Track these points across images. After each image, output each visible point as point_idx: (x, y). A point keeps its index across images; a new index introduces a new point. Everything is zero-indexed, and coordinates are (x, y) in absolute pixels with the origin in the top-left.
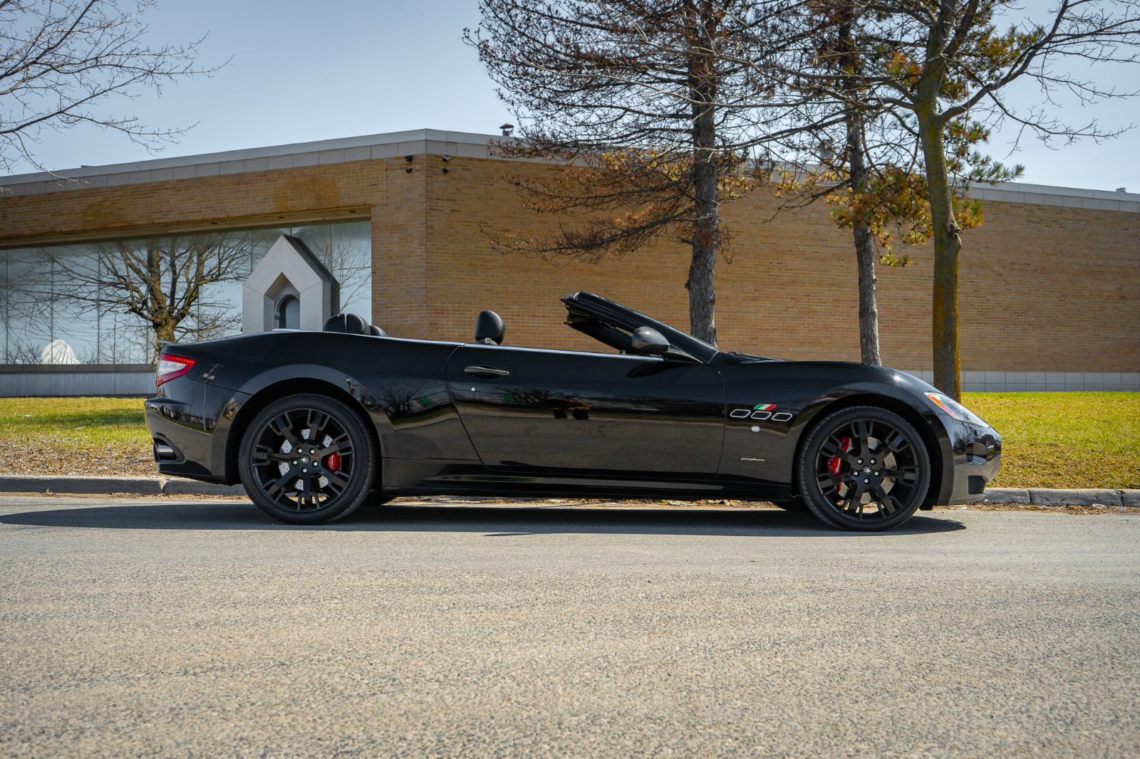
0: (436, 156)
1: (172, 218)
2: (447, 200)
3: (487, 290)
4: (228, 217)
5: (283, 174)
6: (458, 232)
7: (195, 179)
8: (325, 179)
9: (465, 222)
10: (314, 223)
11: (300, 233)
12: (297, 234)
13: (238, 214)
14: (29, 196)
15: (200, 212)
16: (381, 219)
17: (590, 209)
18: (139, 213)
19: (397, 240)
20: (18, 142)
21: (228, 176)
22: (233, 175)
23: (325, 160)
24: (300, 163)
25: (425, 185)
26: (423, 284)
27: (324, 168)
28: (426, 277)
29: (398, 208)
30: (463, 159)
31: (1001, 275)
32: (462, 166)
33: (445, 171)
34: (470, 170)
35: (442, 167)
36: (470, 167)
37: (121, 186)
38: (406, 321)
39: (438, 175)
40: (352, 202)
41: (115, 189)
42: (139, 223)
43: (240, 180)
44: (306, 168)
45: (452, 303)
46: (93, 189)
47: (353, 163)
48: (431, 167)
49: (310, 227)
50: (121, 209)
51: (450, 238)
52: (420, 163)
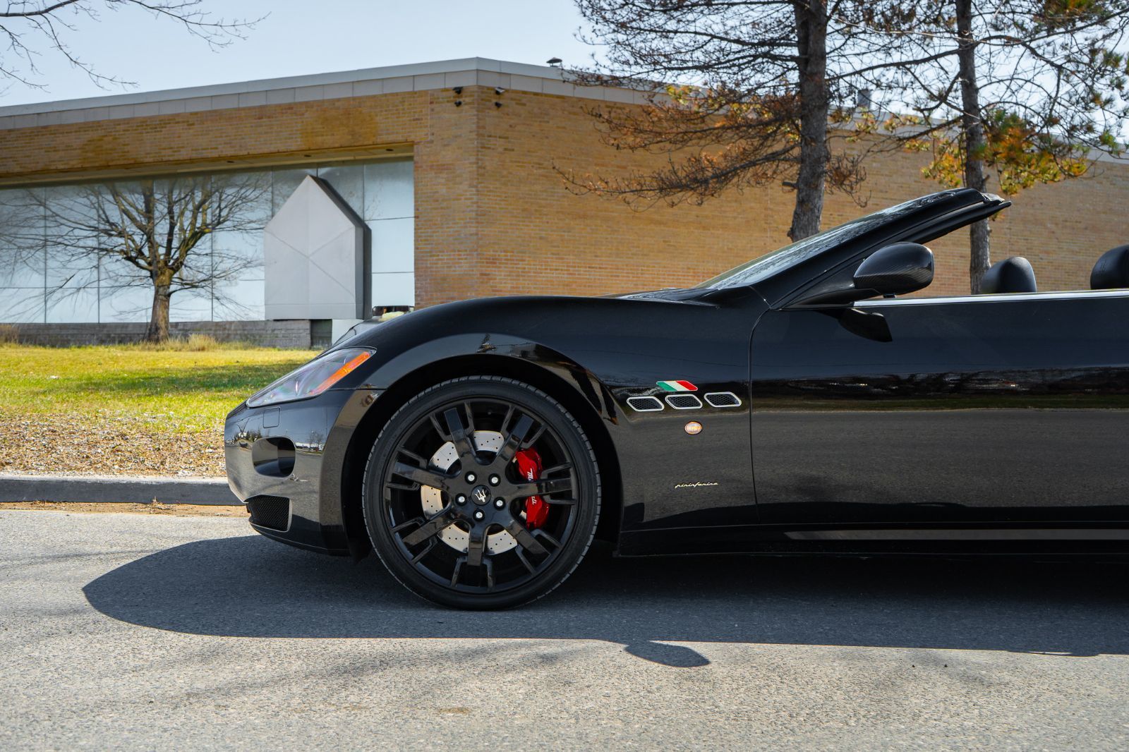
0: (488, 88)
1: (184, 154)
2: (500, 137)
3: (541, 238)
4: (249, 154)
5: (312, 107)
6: (511, 173)
7: (210, 111)
8: (361, 113)
9: (519, 162)
10: (344, 163)
11: (328, 174)
12: (323, 175)
13: (261, 151)
14: (18, 130)
15: (217, 148)
16: (425, 158)
17: (679, 146)
18: (146, 149)
19: (443, 181)
20: (46, 27)
21: (250, 108)
22: (254, 108)
23: (361, 92)
24: (331, 95)
25: (476, 120)
26: (473, 230)
27: (360, 100)
28: (478, 223)
29: (445, 145)
30: (516, 92)
31: (1053, 232)
32: (515, 100)
33: (498, 105)
34: (524, 105)
35: (494, 101)
36: (524, 101)
37: (124, 119)
38: (454, 271)
39: (490, 109)
40: (391, 138)
41: (117, 122)
42: (146, 160)
43: (262, 113)
44: (339, 100)
45: (505, 251)
46: (93, 122)
47: (392, 94)
48: (482, 100)
49: (339, 168)
50: (124, 145)
51: (503, 179)
52: (471, 96)
